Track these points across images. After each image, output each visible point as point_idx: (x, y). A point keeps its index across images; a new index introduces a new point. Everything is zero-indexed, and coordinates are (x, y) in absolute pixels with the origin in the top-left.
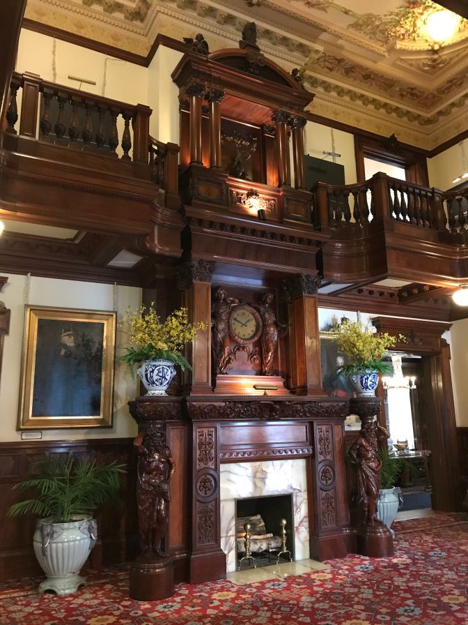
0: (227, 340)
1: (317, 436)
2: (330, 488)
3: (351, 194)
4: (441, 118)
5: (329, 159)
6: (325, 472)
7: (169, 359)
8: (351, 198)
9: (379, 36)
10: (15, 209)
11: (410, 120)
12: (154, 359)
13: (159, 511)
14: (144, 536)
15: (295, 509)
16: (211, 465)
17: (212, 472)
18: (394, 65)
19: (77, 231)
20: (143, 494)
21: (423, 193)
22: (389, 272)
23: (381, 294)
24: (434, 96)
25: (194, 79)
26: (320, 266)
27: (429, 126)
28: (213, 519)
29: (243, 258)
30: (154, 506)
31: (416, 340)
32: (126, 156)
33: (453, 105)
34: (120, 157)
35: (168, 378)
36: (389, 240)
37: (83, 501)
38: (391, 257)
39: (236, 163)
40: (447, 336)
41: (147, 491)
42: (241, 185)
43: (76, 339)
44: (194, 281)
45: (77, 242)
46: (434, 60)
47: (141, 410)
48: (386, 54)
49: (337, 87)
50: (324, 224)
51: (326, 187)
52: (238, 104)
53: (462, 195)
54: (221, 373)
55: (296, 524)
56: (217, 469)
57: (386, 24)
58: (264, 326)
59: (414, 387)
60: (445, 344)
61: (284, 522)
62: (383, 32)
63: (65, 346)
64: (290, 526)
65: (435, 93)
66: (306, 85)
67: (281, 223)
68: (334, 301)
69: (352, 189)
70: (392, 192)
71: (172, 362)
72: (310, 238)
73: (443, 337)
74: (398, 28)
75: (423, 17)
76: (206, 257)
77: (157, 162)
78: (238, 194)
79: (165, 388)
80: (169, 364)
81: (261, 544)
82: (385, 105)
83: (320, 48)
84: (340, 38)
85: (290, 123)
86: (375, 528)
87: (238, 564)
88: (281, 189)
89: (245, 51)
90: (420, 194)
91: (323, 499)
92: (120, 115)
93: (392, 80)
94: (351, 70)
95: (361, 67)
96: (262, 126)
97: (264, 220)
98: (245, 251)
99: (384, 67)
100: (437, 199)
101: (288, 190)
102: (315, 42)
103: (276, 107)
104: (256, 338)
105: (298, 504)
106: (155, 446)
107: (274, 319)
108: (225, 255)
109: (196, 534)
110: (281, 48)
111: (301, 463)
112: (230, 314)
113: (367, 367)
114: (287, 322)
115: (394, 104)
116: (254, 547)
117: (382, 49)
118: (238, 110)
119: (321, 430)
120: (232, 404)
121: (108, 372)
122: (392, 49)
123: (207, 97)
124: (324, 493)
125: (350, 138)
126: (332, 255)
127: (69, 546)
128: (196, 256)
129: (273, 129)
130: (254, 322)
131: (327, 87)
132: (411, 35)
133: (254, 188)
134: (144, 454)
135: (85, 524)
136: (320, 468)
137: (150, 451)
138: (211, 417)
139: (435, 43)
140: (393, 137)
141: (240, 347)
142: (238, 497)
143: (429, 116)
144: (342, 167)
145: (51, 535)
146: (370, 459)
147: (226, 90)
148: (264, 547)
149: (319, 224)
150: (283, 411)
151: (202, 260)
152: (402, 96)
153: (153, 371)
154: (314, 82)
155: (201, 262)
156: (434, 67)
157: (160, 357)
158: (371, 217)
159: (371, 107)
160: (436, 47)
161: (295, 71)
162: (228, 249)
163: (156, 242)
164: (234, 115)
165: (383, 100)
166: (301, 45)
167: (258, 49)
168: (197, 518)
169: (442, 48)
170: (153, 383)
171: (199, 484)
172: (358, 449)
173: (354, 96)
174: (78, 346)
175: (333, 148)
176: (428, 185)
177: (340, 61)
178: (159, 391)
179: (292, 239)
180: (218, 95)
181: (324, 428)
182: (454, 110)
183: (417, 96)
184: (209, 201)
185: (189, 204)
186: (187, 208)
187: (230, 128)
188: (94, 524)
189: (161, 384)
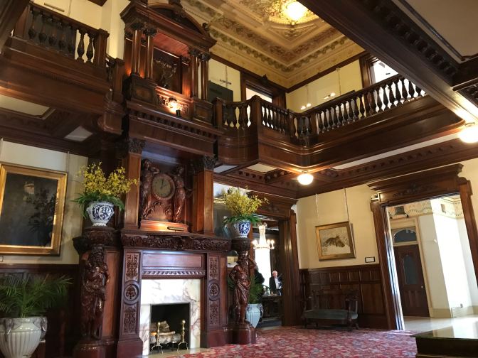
0: (150, 196)
1: (209, 264)
2: (215, 299)
3: (237, 108)
4: (295, 69)
5: (224, 85)
6: (213, 288)
7: (111, 201)
8: (237, 111)
9: (259, 11)
10: (6, 86)
11: (276, 68)
12: (100, 201)
13: (98, 308)
14: (85, 326)
15: (191, 313)
16: (135, 278)
17: (136, 284)
18: (267, 31)
19: (48, 108)
20: (87, 295)
21: (282, 111)
22: (260, 159)
23: (254, 176)
24: (291, 54)
25: (137, 19)
26: (216, 152)
27: (287, 73)
28: (135, 316)
29: (165, 140)
30: (94, 304)
31: (275, 209)
32: (89, 61)
33: (302, 61)
34: (85, 62)
35: (109, 214)
36: (260, 138)
37: (36, 306)
38: (261, 149)
39: (162, 78)
40: (294, 208)
41: (89, 293)
42: (165, 93)
43: (36, 189)
44: (129, 152)
45: (44, 118)
46: (292, 32)
47: (88, 236)
48: (262, 23)
49: (231, 39)
50: (220, 125)
51: (222, 102)
52: (166, 40)
53: (306, 115)
54: (144, 219)
55: (192, 324)
56: (139, 282)
57: (263, 4)
58: (176, 189)
59: (273, 248)
60: (293, 213)
61: (184, 322)
62: (261, 9)
63: (27, 194)
64: (188, 325)
65: (292, 52)
66: (211, 35)
67: (192, 120)
68: (223, 178)
69: (237, 104)
70: (263, 109)
71: (113, 203)
72: (211, 132)
73: (292, 208)
74: (270, 8)
75: (286, 4)
76: (139, 137)
77: (108, 70)
78: (163, 98)
79: (106, 222)
80: (111, 205)
81: (166, 338)
82: (261, 55)
83: (222, 13)
84: (234, 8)
85: (200, 57)
86: (244, 325)
87: (150, 350)
88: (192, 99)
89: (172, 6)
90: (280, 112)
91: (211, 306)
92: (86, 34)
93: (265, 40)
94: (240, 30)
95: (247, 29)
96: (181, 57)
97: (180, 117)
98: (166, 136)
99: (261, 31)
100: (291, 117)
101: (197, 100)
102: (218, 8)
103: (191, 45)
104: (170, 197)
105: (194, 310)
106: (97, 262)
107: (183, 184)
108: (152, 137)
109: (122, 326)
110: (196, 9)
111: (197, 282)
112: (153, 179)
113: (244, 218)
114: (192, 187)
115: (267, 55)
116: (162, 340)
117: (261, 20)
118: (165, 44)
119: (212, 260)
120: (152, 237)
121: (59, 216)
122: (266, 21)
123: (145, 32)
124: (212, 302)
125: (238, 73)
126: (224, 145)
127: (25, 335)
128: (132, 135)
129: (188, 60)
130: (169, 186)
131: (225, 38)
132: (278, 13)
133: (174, 96)
134: (88, 267)
135: (38, 319)
136: (210, 285)
137: (93, 265)
138: (137, 245)
139: (292, 21)
140: (265, 77)
141: (158, 202)
142: (152, 303)
143: (288, 66)
144: (232, 92)
145: (12, 326)
146: (243, 280)
147: (158, 29)
148: (169, 340)
149: (216, 124)
150: (187, 244)
151: (136, 139)
152: (272, 51)
153: (98, 209)
154: (216, 34)
155: (135, 140)
156: (291, 36)
157: (104, 200)
158: (249, 124)
159: (252, 55)
160: (293, 24)
161: (204, 25)
162: (154, 133)
163: (105, 123)
164: (162, 47)
165: (260, 52)
166: (209, 9)
167: (181, 7)
168: (123, 316)
169: (296, 25)
170: (98, 217)
171: (126, 291)
172: (235, 273)
173: (242, 47)
174: (37, 195)
175: (227, 78)
176: (285, 107)
177: (234, 23)
178: (102, 223)
179: (198, 132)
180: (153, 32)
181: (214, 258)
182: (303, 64)
183: (282, 53)
184: (143, 100)
185: (129, 100)
186: (128, 102)
187: (159, 55)
188: (45, 320)
189: (104, 218)
